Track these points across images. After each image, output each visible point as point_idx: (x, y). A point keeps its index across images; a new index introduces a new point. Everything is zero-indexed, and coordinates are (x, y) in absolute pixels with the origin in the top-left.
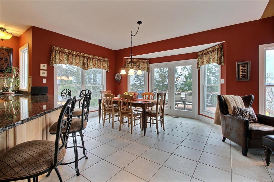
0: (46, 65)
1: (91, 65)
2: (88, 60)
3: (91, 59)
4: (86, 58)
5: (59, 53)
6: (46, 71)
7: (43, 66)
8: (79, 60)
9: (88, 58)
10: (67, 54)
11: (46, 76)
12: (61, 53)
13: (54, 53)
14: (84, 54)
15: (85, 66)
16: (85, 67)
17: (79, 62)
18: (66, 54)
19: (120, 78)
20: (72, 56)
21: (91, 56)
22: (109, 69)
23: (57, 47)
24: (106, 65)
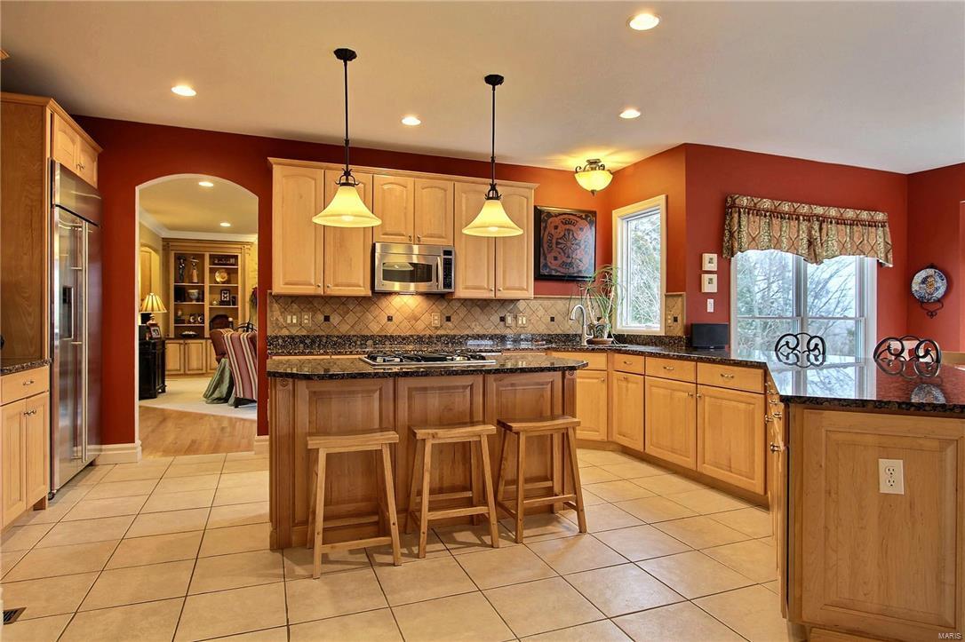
0: (715, 256)
1: (834, 245)
2: (824, 226)
3: (831, 222)
4: (818, 220)
5: (749, 214)
6: (716, 275)
7: (710, 261)
8: (798, 231)
9: (823, 220)
10: (768, 214)
11: (716, 291)
12: (753, 214)
13: (736, 215)
14: (813, 207)
15: (814, 250)
16: (815, 254)
17: (798, 236)
18: (765, 216)
19: (937, 289)
20: (782, 218)
21: (833, 212)
22: (890, 256)
23: (745, 196)
24: (880, 239)
